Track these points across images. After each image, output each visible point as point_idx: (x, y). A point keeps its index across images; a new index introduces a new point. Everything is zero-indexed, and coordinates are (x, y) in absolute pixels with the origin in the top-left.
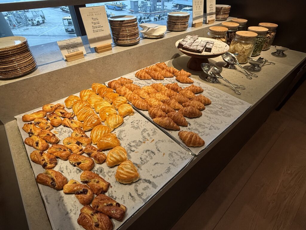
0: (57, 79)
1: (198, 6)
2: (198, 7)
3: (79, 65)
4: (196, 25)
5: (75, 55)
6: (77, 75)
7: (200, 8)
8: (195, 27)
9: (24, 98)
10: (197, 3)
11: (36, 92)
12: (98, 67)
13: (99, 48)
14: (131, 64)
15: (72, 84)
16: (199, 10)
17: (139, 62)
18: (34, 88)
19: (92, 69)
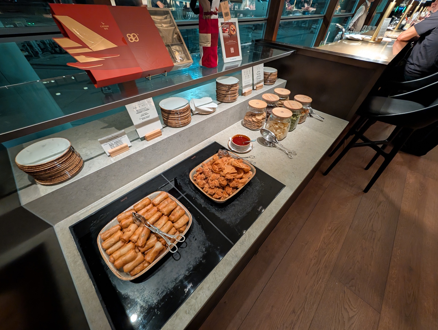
0: (106, 174)
1: (247, 75)
2: (247, 77)
3: (129, 157)
4: (246, 94)
5: (119, 150)
6: (127, 166)
7: (249, 77)
8: (245, 96)
9: (73, 199)
10: (246, 73)
11: (85, 191)
12: (148, 154)
13: (148, 136)
14: (181, 144)
15: (122, 175)
16: (249, 79)
17: (189, 140)
18: (83, 187)
19: (142, 158)
